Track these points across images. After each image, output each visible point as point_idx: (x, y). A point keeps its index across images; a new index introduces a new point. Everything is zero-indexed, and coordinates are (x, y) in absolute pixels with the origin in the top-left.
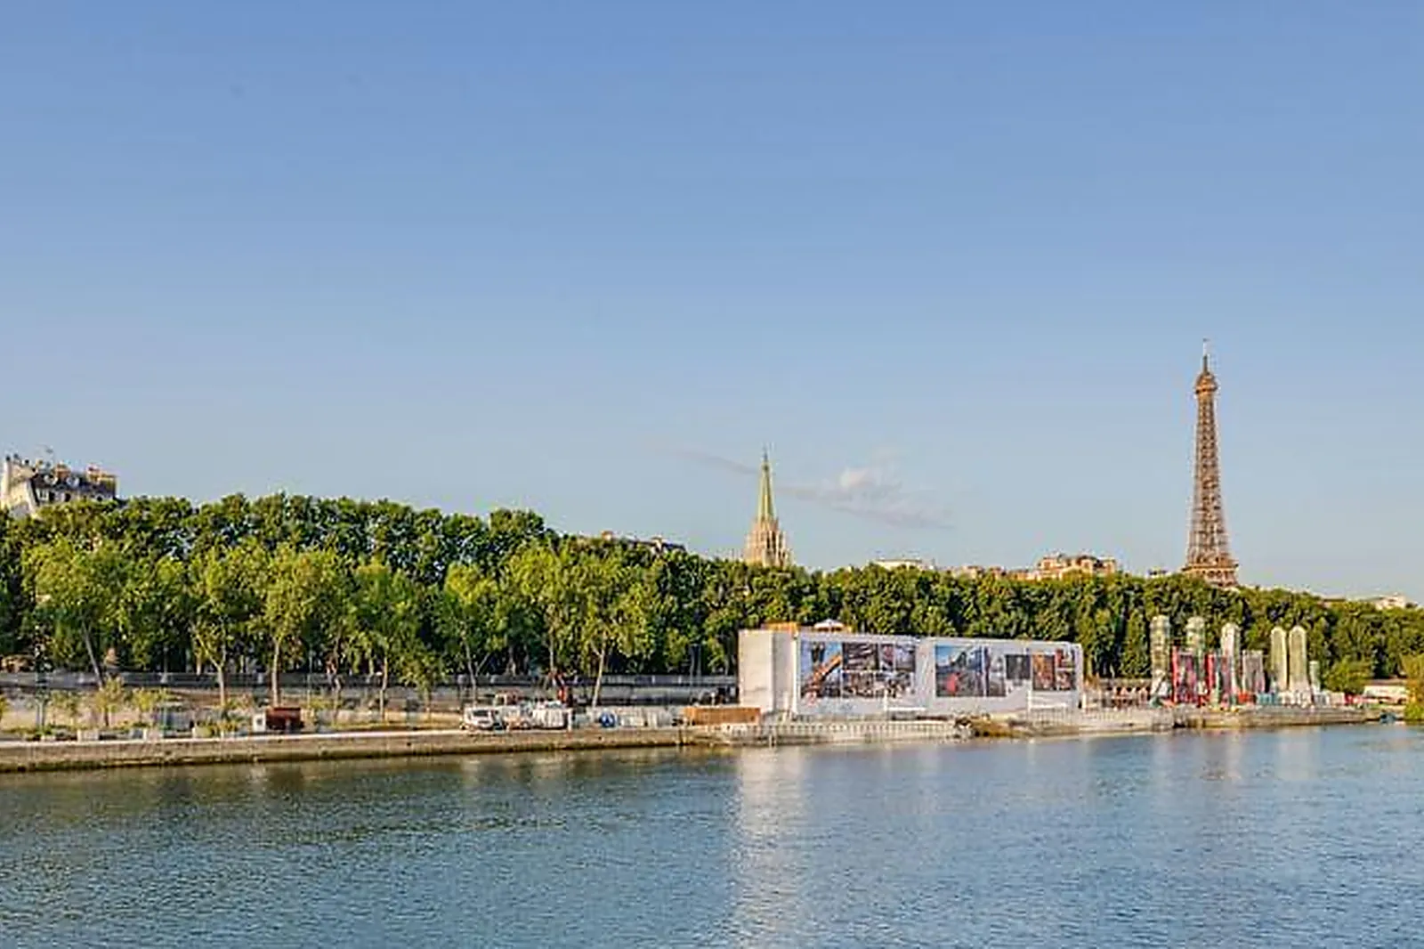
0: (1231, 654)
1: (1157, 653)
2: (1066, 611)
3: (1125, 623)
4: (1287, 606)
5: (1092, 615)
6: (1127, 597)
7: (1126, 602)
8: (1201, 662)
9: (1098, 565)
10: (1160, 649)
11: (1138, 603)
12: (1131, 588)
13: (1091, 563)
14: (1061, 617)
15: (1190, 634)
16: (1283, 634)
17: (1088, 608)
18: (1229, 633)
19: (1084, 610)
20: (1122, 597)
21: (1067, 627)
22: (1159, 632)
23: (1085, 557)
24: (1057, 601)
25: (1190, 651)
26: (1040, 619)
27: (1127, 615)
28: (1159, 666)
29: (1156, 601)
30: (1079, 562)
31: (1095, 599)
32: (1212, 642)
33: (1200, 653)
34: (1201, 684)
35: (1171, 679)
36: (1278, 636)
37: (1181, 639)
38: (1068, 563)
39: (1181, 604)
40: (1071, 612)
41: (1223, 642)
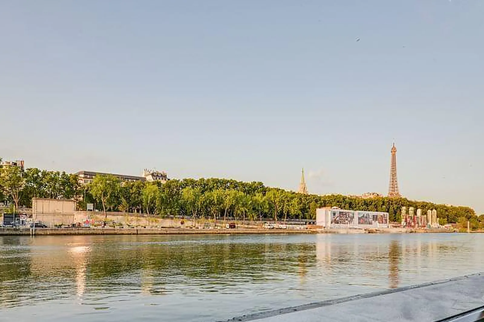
0: (419, 216)
2: (375, 206)
4: (426, 206)
5: (382, 207)
6: (389, 203)
8: (413, 218)
9: (378, 195)
10: (403, 215)
11: (392, 204)
12: (390, 200)
13: (376, 195)
15: (410, 211)
17: (381, 205)
18: (419, 211)
19: (379, 206)
20: (388, 203)
21: (376, 209)
22: (404, 211)
23: (374, 193)
24: (373, 203)
25: (410, 215)
26: (370, 207)
27: (389, 207)
28: (403, 218)
29: (396, 204)
30: (373, 194)
31: (382, 203)
32: (415, 213)
33: (413, 216)
34: (413, 223)
35: (406, 221)
36: (429, 212)
37: (407, 212)
38: (370, 194)
39: (402, 205)
40: (377, 206)
41: (417, 213)
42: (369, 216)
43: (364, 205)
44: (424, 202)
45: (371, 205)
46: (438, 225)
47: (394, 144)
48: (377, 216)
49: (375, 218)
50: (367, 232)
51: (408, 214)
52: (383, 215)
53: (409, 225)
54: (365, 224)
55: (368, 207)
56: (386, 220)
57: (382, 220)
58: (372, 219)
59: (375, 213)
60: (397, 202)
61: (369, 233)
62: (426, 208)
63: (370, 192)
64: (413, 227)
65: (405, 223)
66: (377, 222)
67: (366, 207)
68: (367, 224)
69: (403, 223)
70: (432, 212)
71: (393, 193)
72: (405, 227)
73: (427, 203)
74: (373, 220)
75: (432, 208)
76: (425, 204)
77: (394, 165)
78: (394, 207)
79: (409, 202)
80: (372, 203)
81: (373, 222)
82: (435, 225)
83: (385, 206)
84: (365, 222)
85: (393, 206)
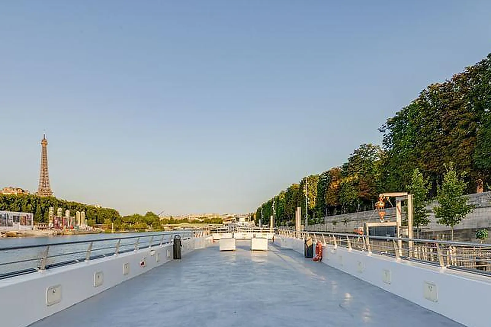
0: (68, 217)
1: (51, 217)
2: (19, 204)
3: (36, 208)
4: (76, 206)
5: (27, 205)
6: (36, 201)
7: (36, 203)
8: (61, 219)
9: (23, 191)
10: (51, 215)
11: (39, 203)
12: (37, 199)
13: (21, 190)
14: (17, 206)
15: (58, 212)
16: (79, 213)
17: (26, 204)
18: (68, 212)
19: (24, 204)
20: (35, 201)
21: (19, 208)
22: (51, 211)
23: (19, 189)
24: (16, 201)
25: (58, 216)
26: (12, 206)
27: (36, 206)
28: (51, 220)
29: (44, 203)
30: (17, 190)
31: (27, 201)
32: (64, 214)
33: (61, 217)
34: (61, 224)
35: (54, 223)
36: (78, 213)
37: (55, 213)
38: (14, 190)
39: (50, 204)
40: (21, 204)
41: (66, 214)
42: (8, 216)
43: (4, 202)
44: (74, 203)
45: (13, 202)
46: (87, 226)
47: (44, 135)
48: (18, 217)
49: (16, 219)
50: (5, 236)
51: (57, 215)
52: (26, 216)
53: (57, 226)
54: (3, 226)
55: (9, 204)
56: (30, 222)
57: (25, 221)
58: (12, 221)
59: (16, 214)
60: (45, 201)
61: (8, 236)
62: (77, 208)
63: (14, 187)
64: (62, 228)
65: (53, 224)
66: (19, 223)
67: (7, 205)
68: (6, 226)
69: (51, 224)
70: (80, 214)
71: (44, 189)
72: (53, 229)
73: (78, 204)
74: (14, 221)
75: (82, 209)
76: (75, 204)
77: (45, 159)
78: (42, 206)
79: (59, 201)
80: (14, 200)
81: (14, 223)
82: (83, 226)
83: (31, 205)
84: (3, 223)
85: (40, 205)
